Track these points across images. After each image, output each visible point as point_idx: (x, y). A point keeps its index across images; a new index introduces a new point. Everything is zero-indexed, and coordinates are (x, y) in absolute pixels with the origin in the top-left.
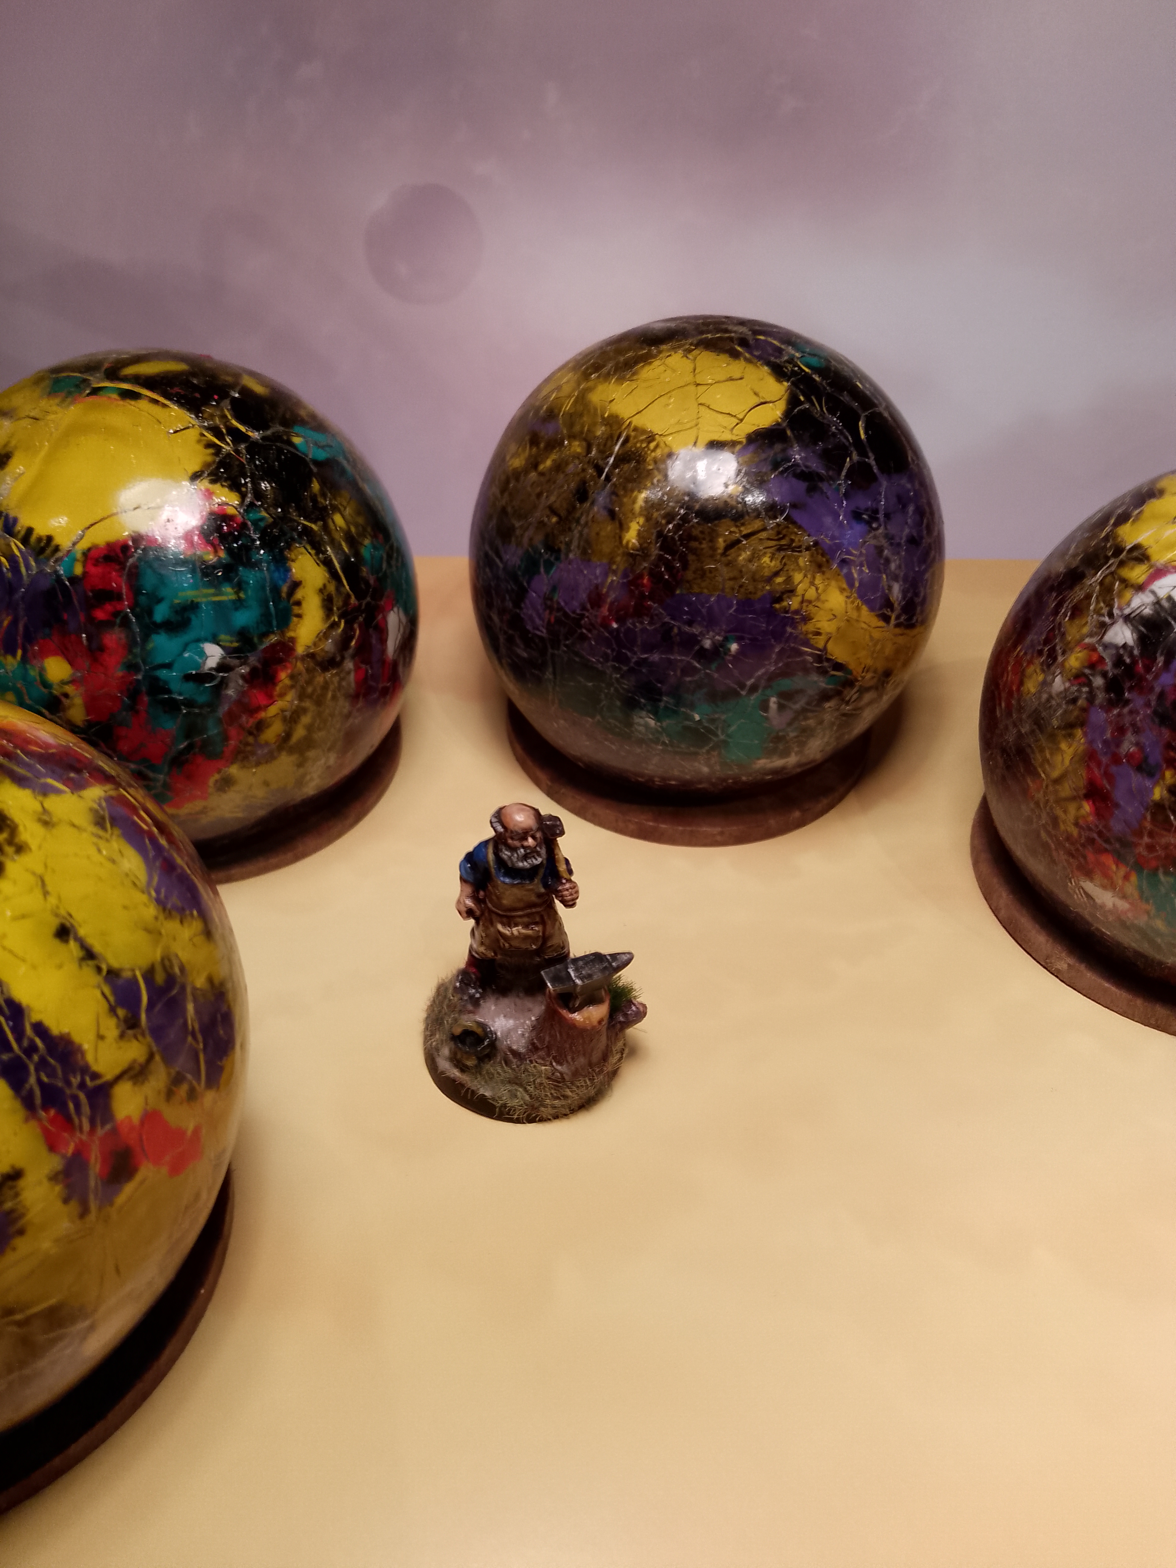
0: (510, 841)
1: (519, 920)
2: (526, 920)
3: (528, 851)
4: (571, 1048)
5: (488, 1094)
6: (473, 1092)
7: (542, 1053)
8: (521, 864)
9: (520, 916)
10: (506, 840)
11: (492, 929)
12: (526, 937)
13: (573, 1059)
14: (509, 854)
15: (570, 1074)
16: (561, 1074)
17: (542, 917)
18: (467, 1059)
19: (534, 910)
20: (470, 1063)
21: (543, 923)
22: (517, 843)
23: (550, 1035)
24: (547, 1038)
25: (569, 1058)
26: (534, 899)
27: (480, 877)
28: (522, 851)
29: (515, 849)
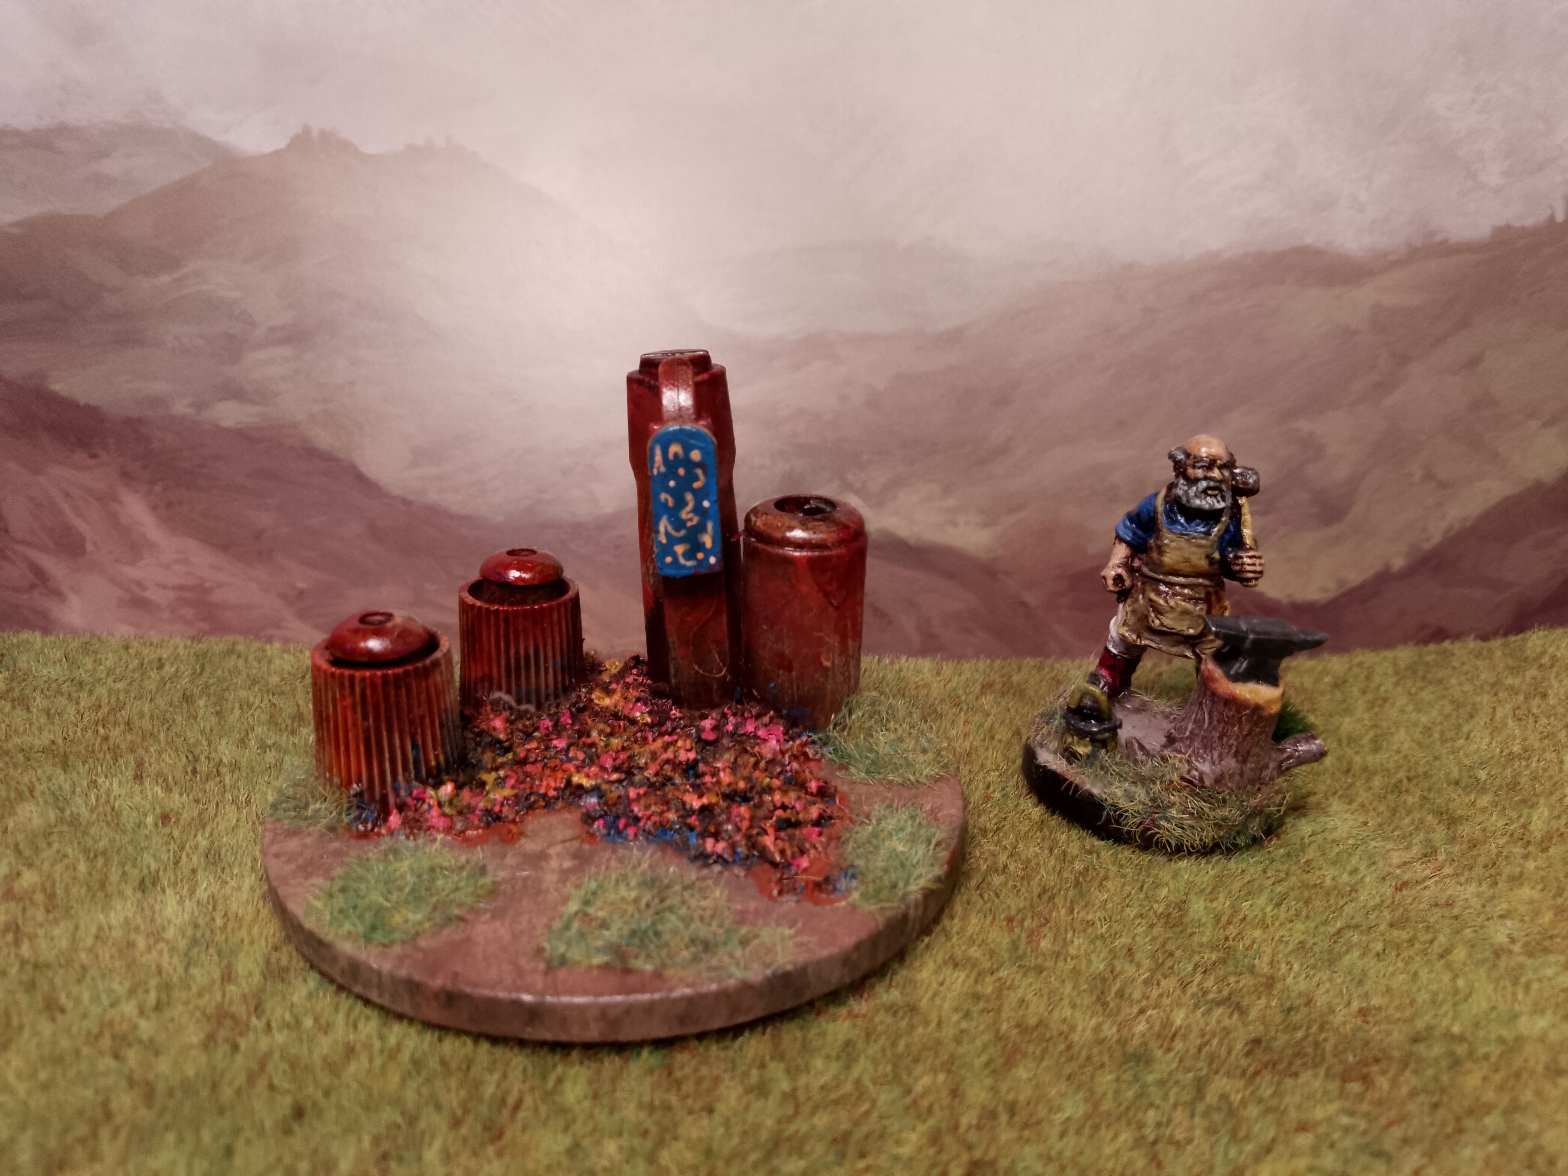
0: (1190, 471)
3: (1212, 484)
4: (1220, 738)
5: (1096, 791)
6: (1077, 788)
8: (1197, 502)
9: (1183, 586)
10: (1186, 470)
11: (1141, 602)
12: (1185, 612)
13: (1221, 757)
14: (1186, 488)
15: (1213, 777)
16: (1201, 774)
17: (1208, 594)
18: (1079, 744)
19: (1200, 580)
20: (1083, 750)
21: (1207, 600)
22: (1200, 473)
23: (1196, 722)
24: (1190, 726)
25: (1216, 754)
26: (1203, 564)
27: (1140, 532)
28: (1204, 484)
29: (1194, 481)
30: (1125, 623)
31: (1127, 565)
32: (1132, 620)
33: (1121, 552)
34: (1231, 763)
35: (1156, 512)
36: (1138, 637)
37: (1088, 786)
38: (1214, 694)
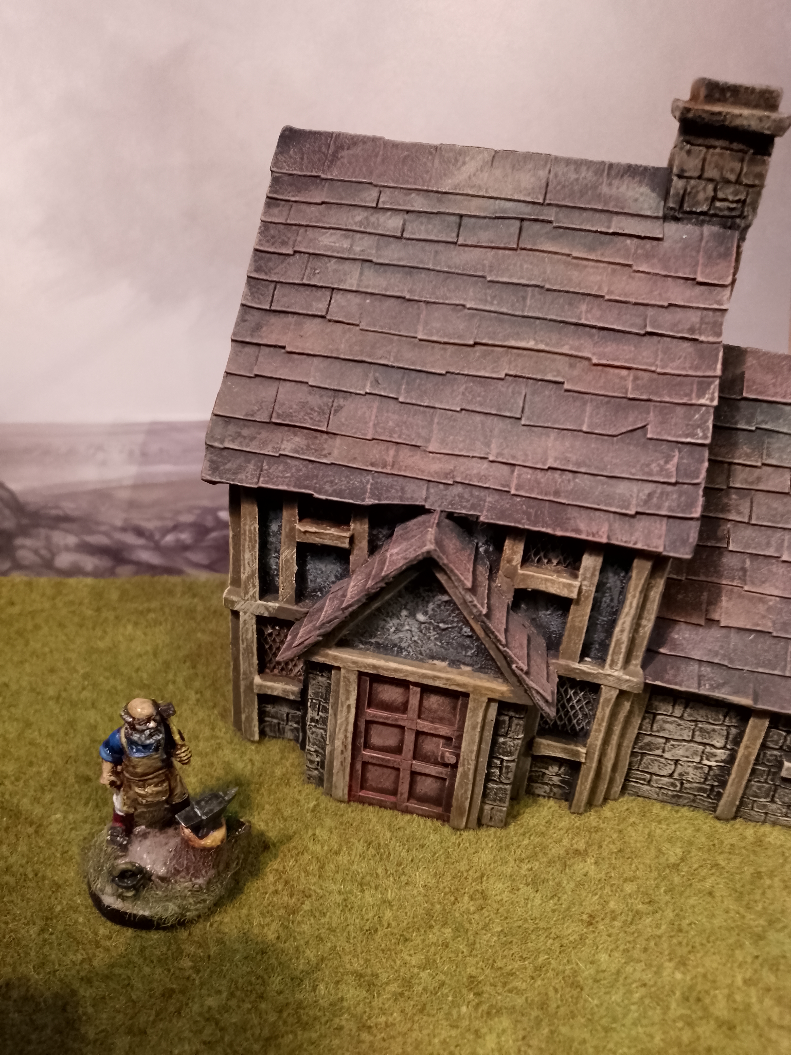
0: (138, 727)
1: (150, 781)
2: (155, 780)
3: (152, 731)
4: (203, 865)
5: (147, 913)
6: (135, 916)
7: (183, 874)
9: (151, 779)
10: (135, 726)
11: (131, 793)
12: (158, 793)
13: (206, 872)
14: (138, 736)
15: (205, 882)
16: (200, 884)
17: (166, 775)
18: (127, 892)
19: (160, 772)
20: (130, 894)
21: (168, 779)
23: (187, 859)
24: (185, 862)
25: (203, 872)
26: (159, 764)
27: (117, 756)
28: (148, 732)
29: (142, 731)
30: (125, 804)
31: (115, 772)
32: (128, 802)
33: (107, 767)
34: (212, 872)
35: (123, 748)
36: (136, 809)
37: (141, 913)
38: (193, 848)
